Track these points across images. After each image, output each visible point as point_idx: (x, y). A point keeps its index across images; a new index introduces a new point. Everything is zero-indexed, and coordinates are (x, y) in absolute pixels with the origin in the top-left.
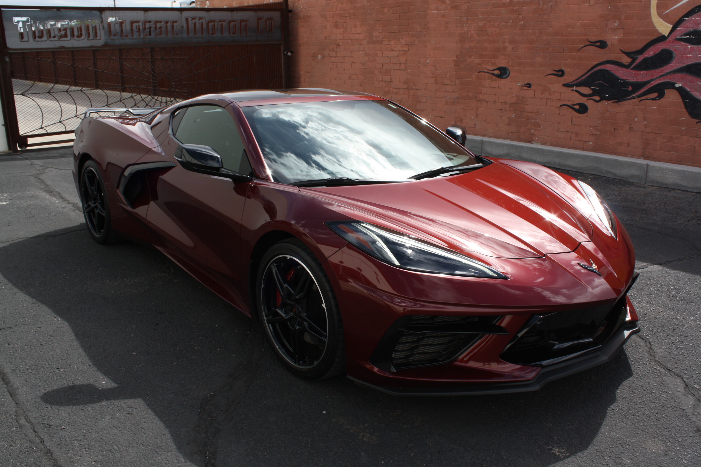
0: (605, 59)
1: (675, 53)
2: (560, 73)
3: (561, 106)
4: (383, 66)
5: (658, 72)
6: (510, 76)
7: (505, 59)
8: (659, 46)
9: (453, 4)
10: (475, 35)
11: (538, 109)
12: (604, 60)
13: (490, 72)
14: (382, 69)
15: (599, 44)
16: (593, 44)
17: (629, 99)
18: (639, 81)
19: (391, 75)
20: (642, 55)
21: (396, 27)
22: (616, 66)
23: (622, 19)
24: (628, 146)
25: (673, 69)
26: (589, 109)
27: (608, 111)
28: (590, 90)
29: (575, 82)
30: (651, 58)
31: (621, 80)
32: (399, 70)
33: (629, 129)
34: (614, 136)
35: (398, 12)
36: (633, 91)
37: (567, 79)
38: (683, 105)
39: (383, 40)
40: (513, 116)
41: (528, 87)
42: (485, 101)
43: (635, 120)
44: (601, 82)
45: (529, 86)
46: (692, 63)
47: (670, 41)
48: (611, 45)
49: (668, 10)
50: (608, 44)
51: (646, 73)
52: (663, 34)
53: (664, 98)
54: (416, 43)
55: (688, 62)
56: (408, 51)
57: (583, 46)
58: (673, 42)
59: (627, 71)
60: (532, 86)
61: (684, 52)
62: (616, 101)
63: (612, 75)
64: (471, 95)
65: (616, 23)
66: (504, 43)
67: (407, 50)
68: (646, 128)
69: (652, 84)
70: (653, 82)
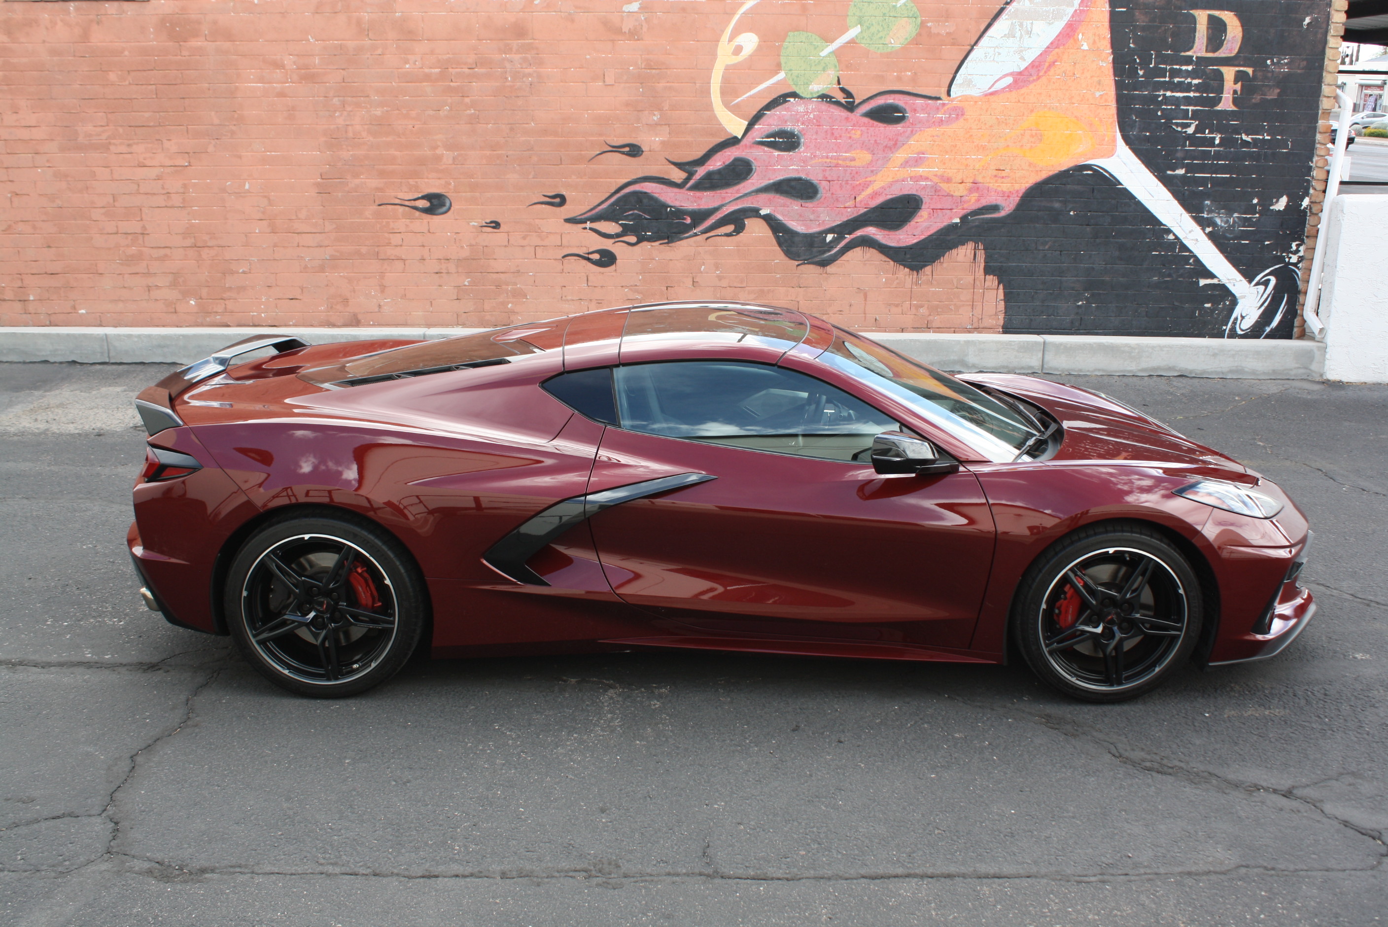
0: (640, 175)
1: (755, 165)
2: (558, 200)
3: (564, 257)
4: (114, 201)
5: (732, 193)
6: (452, 208)
7: (439, 179)
8: (730, 153)
9: (303, 71)
10: (364, 134)
11: (518, 266)
12: (639, 176)
13: (407, 203)
14: (114, 206)
15: (627, 149)
16: (616, 149)
17: (687, 238)
18: (702, 207)
19: (142, 220)
20: (704, 167)
21: (147, 115)
22: (662, 186)
23: (665, 109)
25: (754, 188)
26: (618, 257)
27: (653, 259)
28: (617, 226)
29: (589, 214)
30: (719, 172)
31: (671, 207)
32: (166, 207)
33: (693, 284)
35: (152, 83)
36: (694, 225)
37: (572, 209)
38: (774, 241)
39: (110, 143)
40: (466, 283)
41: (494, 228)
42: (400, 259)
43: (701, 269)
44: (636, 212)
45: (496, 225)
46: (782, 178)
47: (746, 145)
48: (650, 151)
49: (739, 98)
50: (644, 149)
51: (712, 194)
52: (735, 134)
53: (744, 231)
54: (211, 149)
55: (777, 177)
56: (190, 165)
57: (598, 152)
58: (751, 147)
59: (680, 193)
60: (502, 225)
61: (769, 162)
62: (666, 241)
63: (656, 200)
64: (364, 250)
65: (655, 115)
66: (435, 148)
67: (187, 164)
68: (720, 280)
69: (724, 212)
70: (724, 208)
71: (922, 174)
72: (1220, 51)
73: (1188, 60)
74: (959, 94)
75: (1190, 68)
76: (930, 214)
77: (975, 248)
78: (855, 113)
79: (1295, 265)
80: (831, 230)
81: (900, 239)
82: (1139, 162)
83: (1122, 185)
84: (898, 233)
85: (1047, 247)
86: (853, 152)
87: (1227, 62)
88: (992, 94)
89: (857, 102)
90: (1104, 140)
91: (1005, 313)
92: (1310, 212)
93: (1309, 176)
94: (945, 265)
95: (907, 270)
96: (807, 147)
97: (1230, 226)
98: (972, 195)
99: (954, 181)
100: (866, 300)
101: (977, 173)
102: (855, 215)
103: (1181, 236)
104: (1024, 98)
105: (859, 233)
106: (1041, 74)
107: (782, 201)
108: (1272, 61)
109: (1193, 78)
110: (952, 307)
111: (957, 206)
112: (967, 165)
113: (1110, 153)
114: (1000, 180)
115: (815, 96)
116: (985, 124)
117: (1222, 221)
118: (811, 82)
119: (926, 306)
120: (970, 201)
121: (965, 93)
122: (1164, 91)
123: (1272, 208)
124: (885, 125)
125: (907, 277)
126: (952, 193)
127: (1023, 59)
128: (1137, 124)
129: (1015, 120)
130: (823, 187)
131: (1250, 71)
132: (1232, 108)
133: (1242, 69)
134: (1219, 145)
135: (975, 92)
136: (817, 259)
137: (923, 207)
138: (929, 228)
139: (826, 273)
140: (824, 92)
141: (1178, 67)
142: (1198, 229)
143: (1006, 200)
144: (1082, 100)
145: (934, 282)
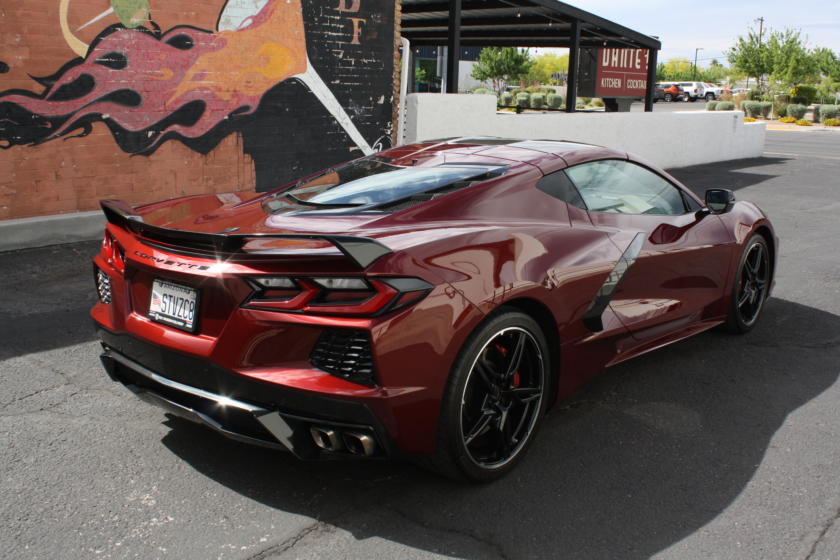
0: (8, 88)
1: (96, 79)
5: (81, 102)
8: (77, 70)
12: (6, 89)
18: (59, 114)
20: (58, 81)
22: (26, 97)
23: (24, 32)
24: (58, 200)
25: (97, 98)
27: (24, 159)
30: (70, 85)
31: (35, 115)
33: (56, 178)
34: (37, 191)
36: (54, 129)
38: (113, 139)
43: (61, 165)
44: (6, 119)
47: (89, 64)
48: (15, 68)
49: (81, 26)
50: (9, 66)
51: (66, 104)
52: (80, 55)
53: (92, 132)
55: (112, 89)
58: (92, 66)
59: (41, 103)
61: (106, 78)
62: (33, 143)
63: (23, 109)
65: (17, 37)
68: (77, 172)
69: (76, 117)
70: (76, 115)
71: (205, 86)
72: (351, 8)
73: (337, 13)
74: (223, 29)
75: (338, 18)
76: (211, 114)
77: (237, 136)
78: (161, 41)
79: (389, 135)
80: (151, 129)
81: (194, 133)
82: (318, 76)
83: (311, 90)
84: (192, 128)
85: (276, 133)
86: (162, 70)
87: (355, 15)
88: (242, 30)
89: (162, 32)
90: (301, 62)
91: (256, 179)
92: (394, 104)
93: (392, 83)
94: (221, 149)
95: (199, 154)
96: (132, 66)
97: (361, 114)
98: (234, 100)
99: (223, 90)
100: (176, 178)
101: (236, 84)
102: (166, 116)
103: (340, 122)
104: (259, 33)
105: (169, 129)
106: (267, 18)
107: (117, 108)
108: (374, 16)
109: (340, 25)
110: (227, 178)
111: (226, 108)
112: (230, 79)
113: (304, 71)
114: (249, 89)
115: (135, 27)
116: (239, 50)
117: (357, 111)
118: (132, 16)
119: (212, 179)
120: (233, 104)
121: (226, 29)
122: (328, 32)
123: (378, 102)
124: (181, 50)
125: (200, 160)
126: (223, 98)
127: (257, 7)
128: (316, 52)
129: (255, 48)
130: (144, 96)
131: (364, 21)
132: (358, 43)
133: (361, 20)
134: (354, 66)
135: (232, 28)
136: (143, 151)
137: (207, 108)
138: (211, 123)
139: (149, 161)
140: (141, 24)
141: (333, 17)
142: (347, 117)
143: (253, 102)
144: (289, 36)
145: (216, 162)
